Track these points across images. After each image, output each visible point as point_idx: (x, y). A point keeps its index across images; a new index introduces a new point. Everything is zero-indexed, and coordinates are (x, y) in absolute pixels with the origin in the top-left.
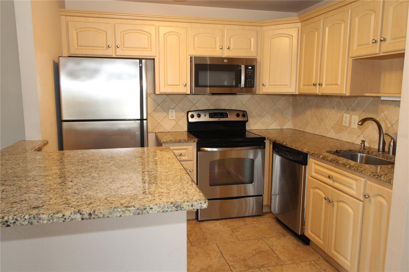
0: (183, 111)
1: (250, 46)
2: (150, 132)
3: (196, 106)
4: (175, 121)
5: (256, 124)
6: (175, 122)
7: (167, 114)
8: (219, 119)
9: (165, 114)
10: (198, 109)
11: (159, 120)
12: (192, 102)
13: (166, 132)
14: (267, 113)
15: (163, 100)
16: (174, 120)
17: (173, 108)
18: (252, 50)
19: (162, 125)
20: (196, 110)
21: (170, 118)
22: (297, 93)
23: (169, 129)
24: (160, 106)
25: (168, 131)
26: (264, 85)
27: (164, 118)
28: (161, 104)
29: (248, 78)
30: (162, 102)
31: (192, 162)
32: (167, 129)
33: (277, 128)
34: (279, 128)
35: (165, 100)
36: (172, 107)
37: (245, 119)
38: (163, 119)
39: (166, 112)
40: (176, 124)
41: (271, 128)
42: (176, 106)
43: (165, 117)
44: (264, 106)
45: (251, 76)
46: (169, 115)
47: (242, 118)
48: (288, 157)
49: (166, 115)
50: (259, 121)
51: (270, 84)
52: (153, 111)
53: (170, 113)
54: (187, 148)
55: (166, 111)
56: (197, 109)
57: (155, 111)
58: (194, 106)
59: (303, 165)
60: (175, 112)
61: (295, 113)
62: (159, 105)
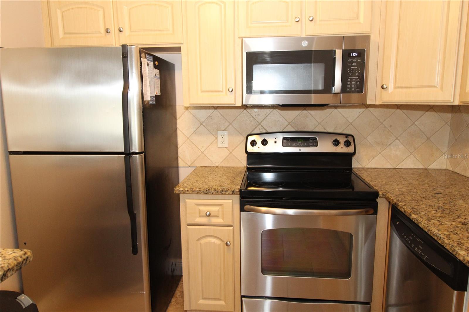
0: (241, 134)
1: (358, 13)
2: (189, 166)
3: (262, 126)
4: (229, 150)
5: (373, 158)
6: (227, 152)
7: (215, 138)
8: (300, 150)
9: (212, 138)
10: (267, 131)
11: (203, 147)
12: (255, 118)
13: (213, 167)
14: (397, 139)
15: (209, 116)
16: (226, 147)
17: (225, 128)
18: (362, 20)
19: (207, 155)
20: (262, 132)
21: (220, 145)
22: (457, 103)
23: (218, 162)
24: (203, 125)
25: (217, 165)
26: (385, 86)
27: (210, 145)
28: (205, 122)
29: (350, 74)
30: (207, 118)
31: (231, 228)
32: (215, 162)
33: (416, 168)
34: (421, 167)
35: (212, 115)
36: (223, 128)
37: (350, 150)
38: (208, 147)
39: (213, 135)
40: (229, 154)
41: (403, 167)
42: (229, 125)
43: (211, 143)
44: (391, 126)
45: (355, 70)
46: (217, 140)
47: (344, 147)
48: (420, 252)
49: (213, 140)
50: (380, 153)
51: (397, 86)
52: (194, 133)
53: (220, 138)
54: (222, 204)
55: (214, 133)
56: (264, 131)
57: (196, 133)
58: (260, 126)
59: (455, 290)
60: (228, 136)
61: (456, 140)
62: (201, 124)
